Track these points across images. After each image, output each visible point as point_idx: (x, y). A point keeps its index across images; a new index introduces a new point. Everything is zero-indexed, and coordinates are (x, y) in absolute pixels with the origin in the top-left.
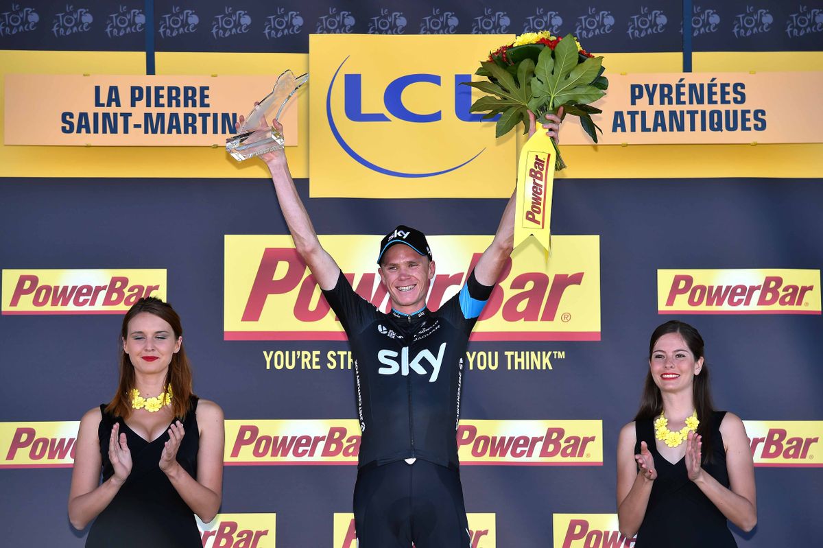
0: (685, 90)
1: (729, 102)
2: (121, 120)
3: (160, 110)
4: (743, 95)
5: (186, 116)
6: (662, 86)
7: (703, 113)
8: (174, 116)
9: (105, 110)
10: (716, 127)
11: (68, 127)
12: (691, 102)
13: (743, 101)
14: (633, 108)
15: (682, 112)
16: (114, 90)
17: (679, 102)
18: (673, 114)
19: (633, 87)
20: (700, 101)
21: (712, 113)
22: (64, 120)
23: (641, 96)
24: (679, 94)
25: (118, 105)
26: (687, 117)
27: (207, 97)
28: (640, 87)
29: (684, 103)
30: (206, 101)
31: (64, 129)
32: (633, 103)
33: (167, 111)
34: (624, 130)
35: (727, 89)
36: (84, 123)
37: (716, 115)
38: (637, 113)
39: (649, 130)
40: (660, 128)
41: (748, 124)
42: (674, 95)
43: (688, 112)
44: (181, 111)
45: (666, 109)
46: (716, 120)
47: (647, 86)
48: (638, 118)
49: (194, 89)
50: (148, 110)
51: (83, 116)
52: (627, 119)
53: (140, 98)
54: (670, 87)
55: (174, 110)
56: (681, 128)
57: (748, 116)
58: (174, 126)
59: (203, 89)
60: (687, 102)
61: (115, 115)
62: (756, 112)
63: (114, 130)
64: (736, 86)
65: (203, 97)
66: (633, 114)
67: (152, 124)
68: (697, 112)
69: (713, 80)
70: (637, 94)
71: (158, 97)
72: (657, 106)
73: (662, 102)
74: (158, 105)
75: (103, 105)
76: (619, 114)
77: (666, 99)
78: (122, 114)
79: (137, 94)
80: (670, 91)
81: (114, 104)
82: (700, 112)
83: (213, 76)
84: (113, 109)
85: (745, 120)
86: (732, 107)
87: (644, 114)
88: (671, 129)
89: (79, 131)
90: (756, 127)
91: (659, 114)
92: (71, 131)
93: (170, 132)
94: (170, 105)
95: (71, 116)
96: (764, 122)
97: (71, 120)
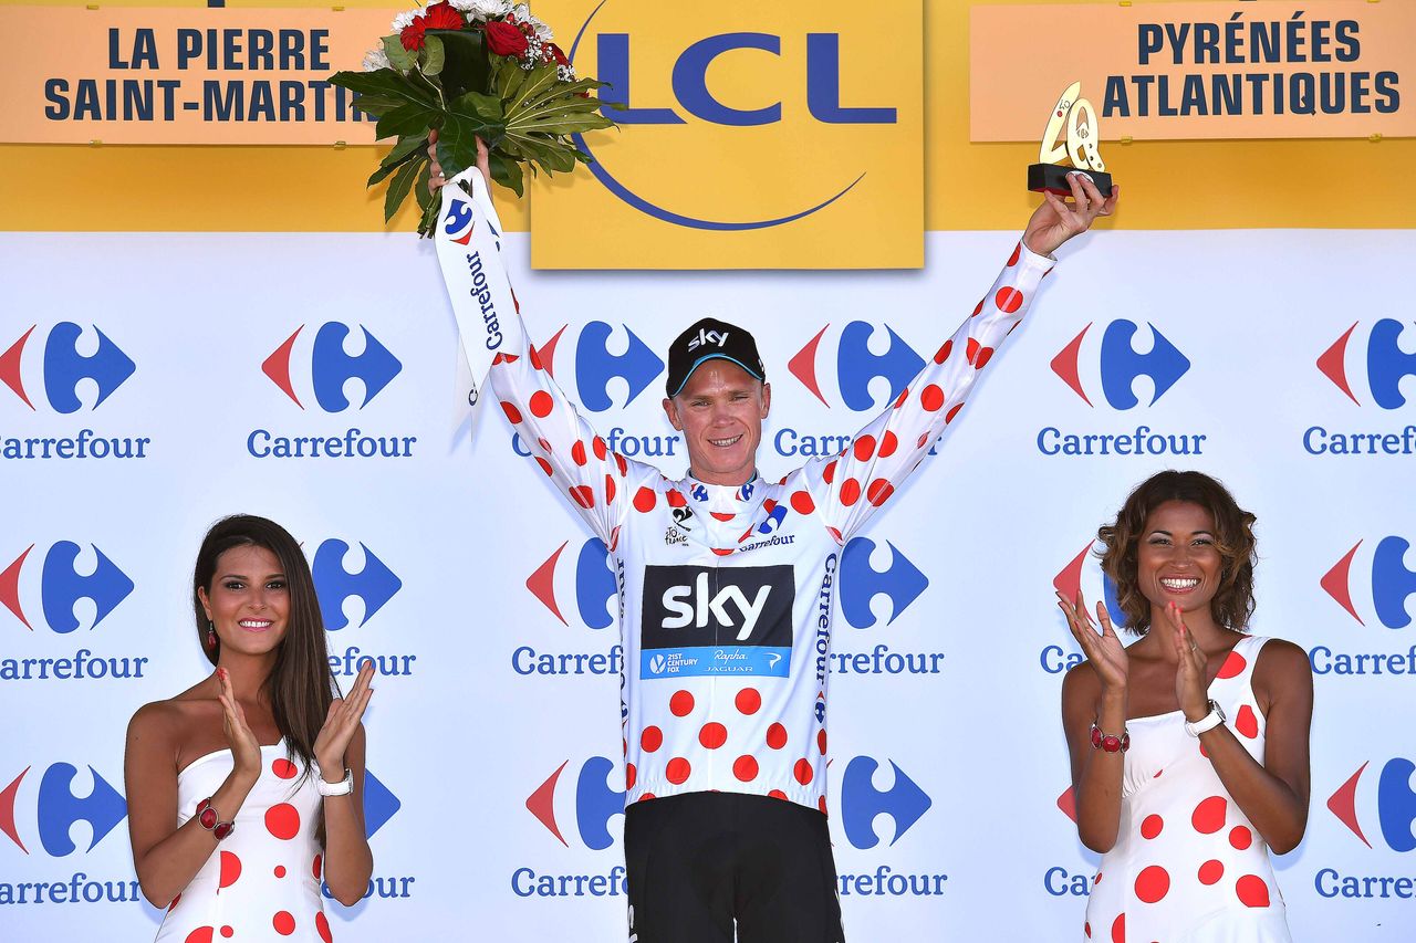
0: (1244, 34)
1: (1327, 58)
2: (159, 94)
3: (235, 75)
4: (1355, 45)
5: (285, 86)
6: (1200, 28)
7: (1279, 78)
8: (261, 87)
9: (129, 74)
10: (1303, 107)
11: (57, 108)
12: (1255, 59)
13: (1355, 55)
14: (1144, 71)
15: (1237, 78)
16: (145, 35)
17: (1232, 58)
18: (1219, 80)
19: (1143, 30)
20: (1273, 57)
21: (1295, 79)
22: (50, 95)
23: (1158, 47)
24: (1232, 42)
25: (154, 65)
26: (1247, 88)
27: (325, 49)
28: (1156, 29)
29: (1241, 60)
30: (323, 58)
31: (50, 112)
32: (1144, 60)
33: (248, 77)
34: (1125, 112)
35: (1325, 33)
36: (87, 101)
37: (1302, 82)
38: (1151, 79)
39: (1174, 112)
40: (1194, 109)
41: (1365, 101)
42: (1221, 45)
43: (1249, 77)
44: (275, 77)
45: (1207, 71)
46: (1302, 93)
47: (1170, 27)
48: (1153, 90)
49: (299, 35)
50: (212, 75)
51: (87, 86)
52: (1132, 91)
53: (196, 52)
54: (1213, 28)
55: (261, 74)
56: (1235, 109)
57: (1364, 84)
58: (262, 105)
59: (317, 34)
60: (1248, 58)
61: (148, 84)
62: (1381, 77)
63: (146, 115)
64: (1341, 25)
65: (317, 49)
66: (1143, 81)
67: (218, 103)
68: (1266, 77)
69: (1298, 14)
70: (1151, 43)
71: (231, 49)
72: (1190, 66)
73: (1199, 59)
74: (230, 64)
75: (124, 65)
76: (1115, 83)
77: (1207, 53)
78: (160, 84)
79: (189, 44)
80: (1215, 38)
81: (145, 63)
82: (1271, 78)
83: (335, 9)
84: (143, 74)
85: (1358, 92)
86: (1334, 67)
87: (1163, 80)
88: (1217, 111)
89: (79, 116)
90: (1380, 105)
91: (1193, 81)
92: (63, 115)
93: (253, 117)
94: (253, 65)
95: (64, 85)
96: (1394, 96)
97: (63, 94)
